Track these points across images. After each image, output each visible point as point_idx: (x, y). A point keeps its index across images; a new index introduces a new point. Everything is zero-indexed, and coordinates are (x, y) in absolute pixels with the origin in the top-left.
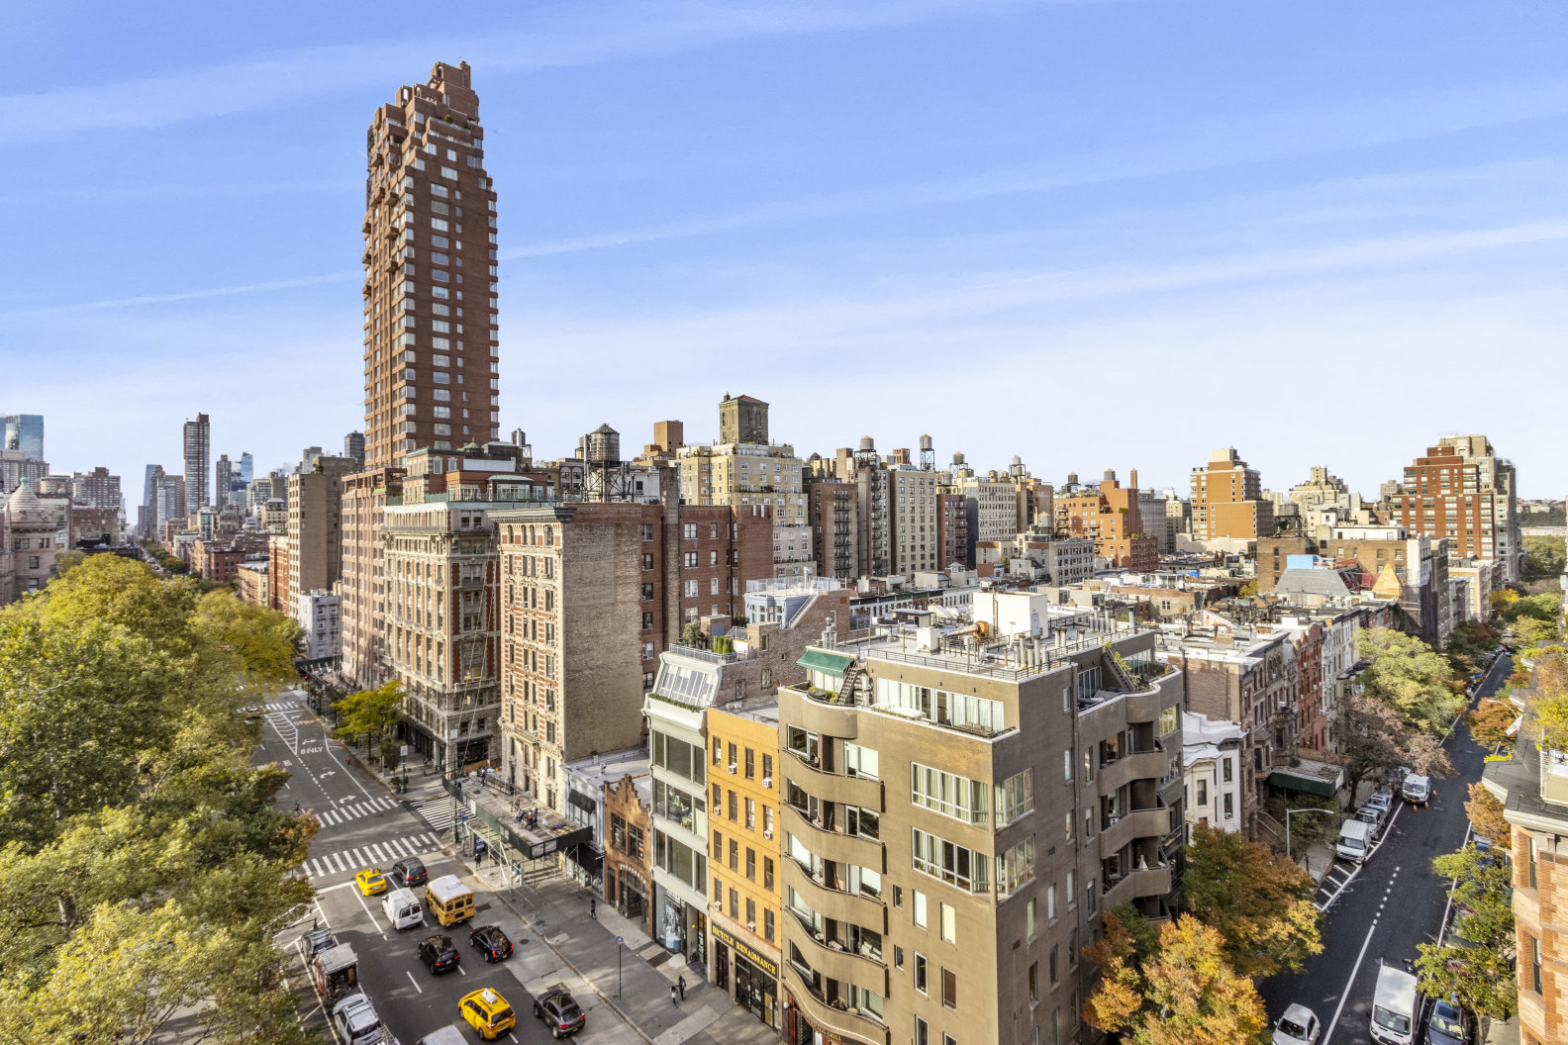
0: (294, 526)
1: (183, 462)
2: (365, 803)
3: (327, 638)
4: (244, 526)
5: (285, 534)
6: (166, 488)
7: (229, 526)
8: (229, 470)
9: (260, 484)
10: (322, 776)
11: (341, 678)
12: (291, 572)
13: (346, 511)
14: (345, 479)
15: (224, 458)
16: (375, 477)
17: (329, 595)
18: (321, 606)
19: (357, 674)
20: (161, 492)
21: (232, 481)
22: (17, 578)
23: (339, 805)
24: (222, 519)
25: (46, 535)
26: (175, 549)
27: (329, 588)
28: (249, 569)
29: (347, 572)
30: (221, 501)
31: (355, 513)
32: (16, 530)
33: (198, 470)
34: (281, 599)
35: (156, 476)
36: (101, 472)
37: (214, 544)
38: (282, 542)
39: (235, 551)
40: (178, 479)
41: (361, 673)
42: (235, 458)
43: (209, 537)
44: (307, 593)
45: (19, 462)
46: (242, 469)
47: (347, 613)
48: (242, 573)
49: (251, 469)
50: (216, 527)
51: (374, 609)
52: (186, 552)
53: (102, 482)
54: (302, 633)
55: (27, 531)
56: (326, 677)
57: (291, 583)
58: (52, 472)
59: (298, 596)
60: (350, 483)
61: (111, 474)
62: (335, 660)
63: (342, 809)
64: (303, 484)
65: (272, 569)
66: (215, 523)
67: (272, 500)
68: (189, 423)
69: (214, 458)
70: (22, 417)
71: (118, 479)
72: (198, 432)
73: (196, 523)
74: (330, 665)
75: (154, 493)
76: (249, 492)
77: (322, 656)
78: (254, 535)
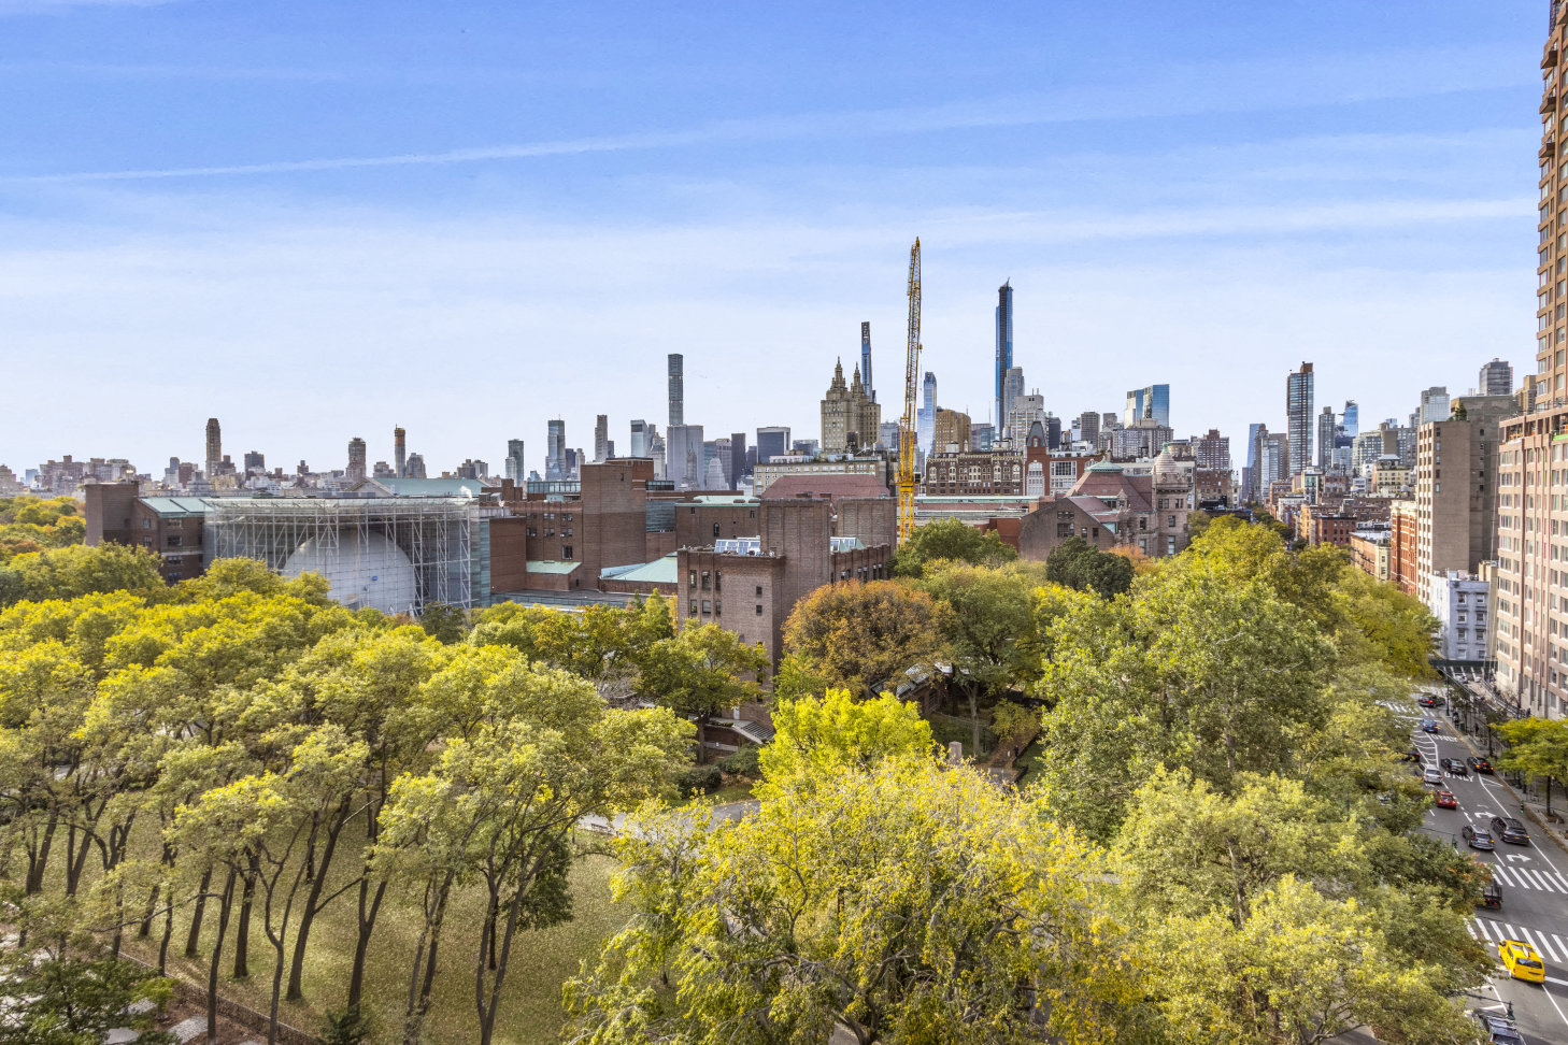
0: (1425, 488)
1: (1286, 418)
2: (1546, 873)
3: (1470, 636)
4: (1352, 489)
5: (1410, 497)
6: (1270, 447)
7: (1335, 489)
8: (1333, 424)
9: (1369, 438)
10: (1478, 815)
11: (1497, 693)
12: (1420, 546)
13: (1505, 468)
14: (1503, 424)
15: (1327, 411)
16: (1557, 418)
17: (1472, 579)
18: (1461, 594)
19: (1521, 691)
20: (1265, 452)
21: (1337, 439)
22: (1161, 535)
23: (1508, 863)
24: (1327, 480)
25: (1180, 496)
26: (1279, 513)
27: (1473, 570)
28: (1364, 539)
29: (1504, 551)
30: (1324, 460)
31: (1520, 470)
32: (1159, 491)
33: (1301, 426)
34: (1406, 579)
35: (1259, 434)
36: (1214, 434)
37: (1321, 508)
38: (1408, 509)
39: (1344, 517)
40: (1280, 437)
41: (1527, 691)
42: (1338, 409)
43: (1313, 501)
44: (1443, 574)
45: (1152, 429)
46: (1345, 422)
47: (1505, 606)
48: (1356, 543)
49: (1356, 422)
50: (1320, 490)
51: (1550, 606)
52: (1290, 516)
53: (1214, 444)
54: (1436, 624)
55: (1167, 492)
56: (1473, 686)
57: (1420, 559)
58: (1177, 436)
59: (1430, 576)
60: (1512, 430)
61: (1222, 435)
62: (1486, 667)
63: (1511, 869)
64: (1438, 433)
65: (1394, 540)
66: (1320, 485)
67: (1384, 457)
68: (1293, 375)
69: (1317, 411)
70: (1155, 387)
71: (1227, 440)
72: (1302, 381)
73: (1301, 484)
74: (1478, 672)
75: (1259, 453)
76: (1355, 449)
77: (1463, 657)
78: (1363, 499)
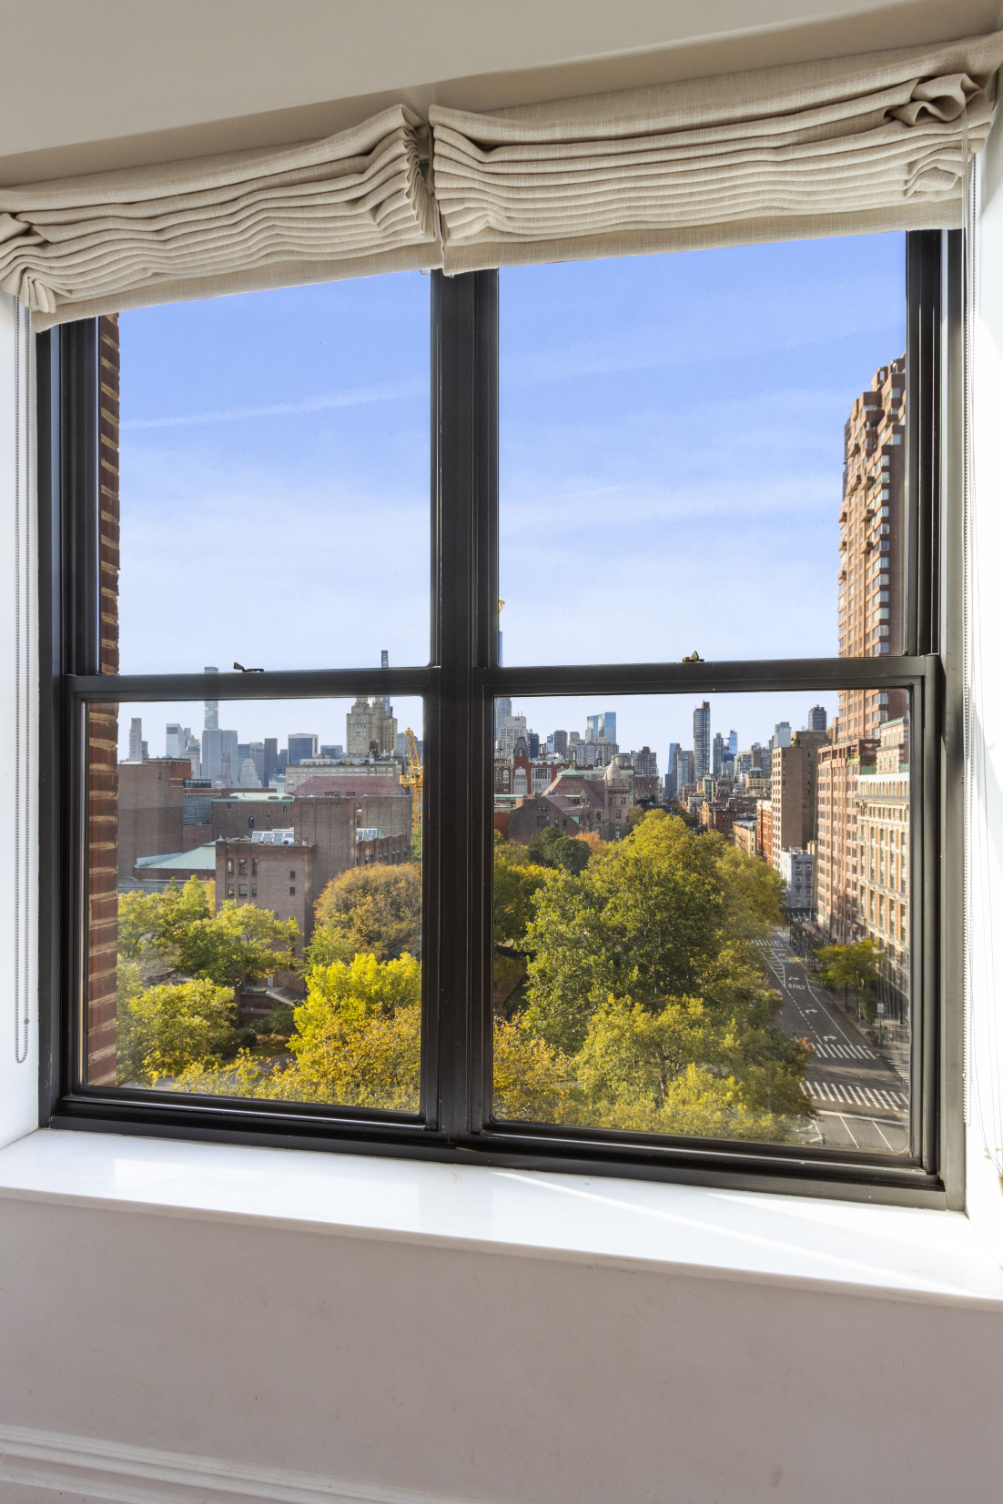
0: (777, 792)
1: (693, 740)
2: (845, 1046)
3: (803, 891)
4: (734, 791)
5: (768, 798)
6: (683, 760)
7: (724, 791)
8: (722, 745)
9: (744, 756)
10: (807, 1011)
11: (818, 928)
12: (774, 831)
13: (822, 779)
14: (821, 751)
15: (719, 736)
16: (849, 748)
17: (804, 853)
18: (798, 863)
19: (831, 927)
20: (679, 764)
21: (725, 755)
22: (611, 824)
23: (823, 1040)
24: (719, 785)
25: (624, 795)
26: (689, 807)
27: (805, 847)
28: (741, 826)
29: (822, 835)
30: (717, 770)
31: (829, 781)
32: (610, 792)
33: (703, 746)
34: (766, 852)
35: (676, 750)
36: (646, 750)
37: (715, 804)
38: (764, 805)
39: (730, 811)
40: (689, 753)
41: (835, 926)
42: (726, 735)
43: (710, 800)
44: (787, 850)
45: (605, 745)
46: (729, 744)
47: (822, 871)
48: (737, 830)
49: (736, 744)
50: (715, 791)
51: (847, 870)
52: (696, 809)
53: (646, 756)
54: (784, 883)
55: (615, 792)
56: (805, 925)
57: (774, 840)
58: (621, 751)
59: (780, 852)
60: (825, 754)
61: (652, 751)
62: (812, 911)
63: (826, 1046)
64: (784, 756)
65: (759, 827)
66: (715, 788)
67: (753, 769)
68: (697, 710)
69: (713, 736)
70: (606, 713)
71: (655, 754)
72: (703, 716)
73: (701, 788)
74: (808, 915)
75: (676, 764)
76: (736, 763)
77: (799, 906)
78: (741, 798)
